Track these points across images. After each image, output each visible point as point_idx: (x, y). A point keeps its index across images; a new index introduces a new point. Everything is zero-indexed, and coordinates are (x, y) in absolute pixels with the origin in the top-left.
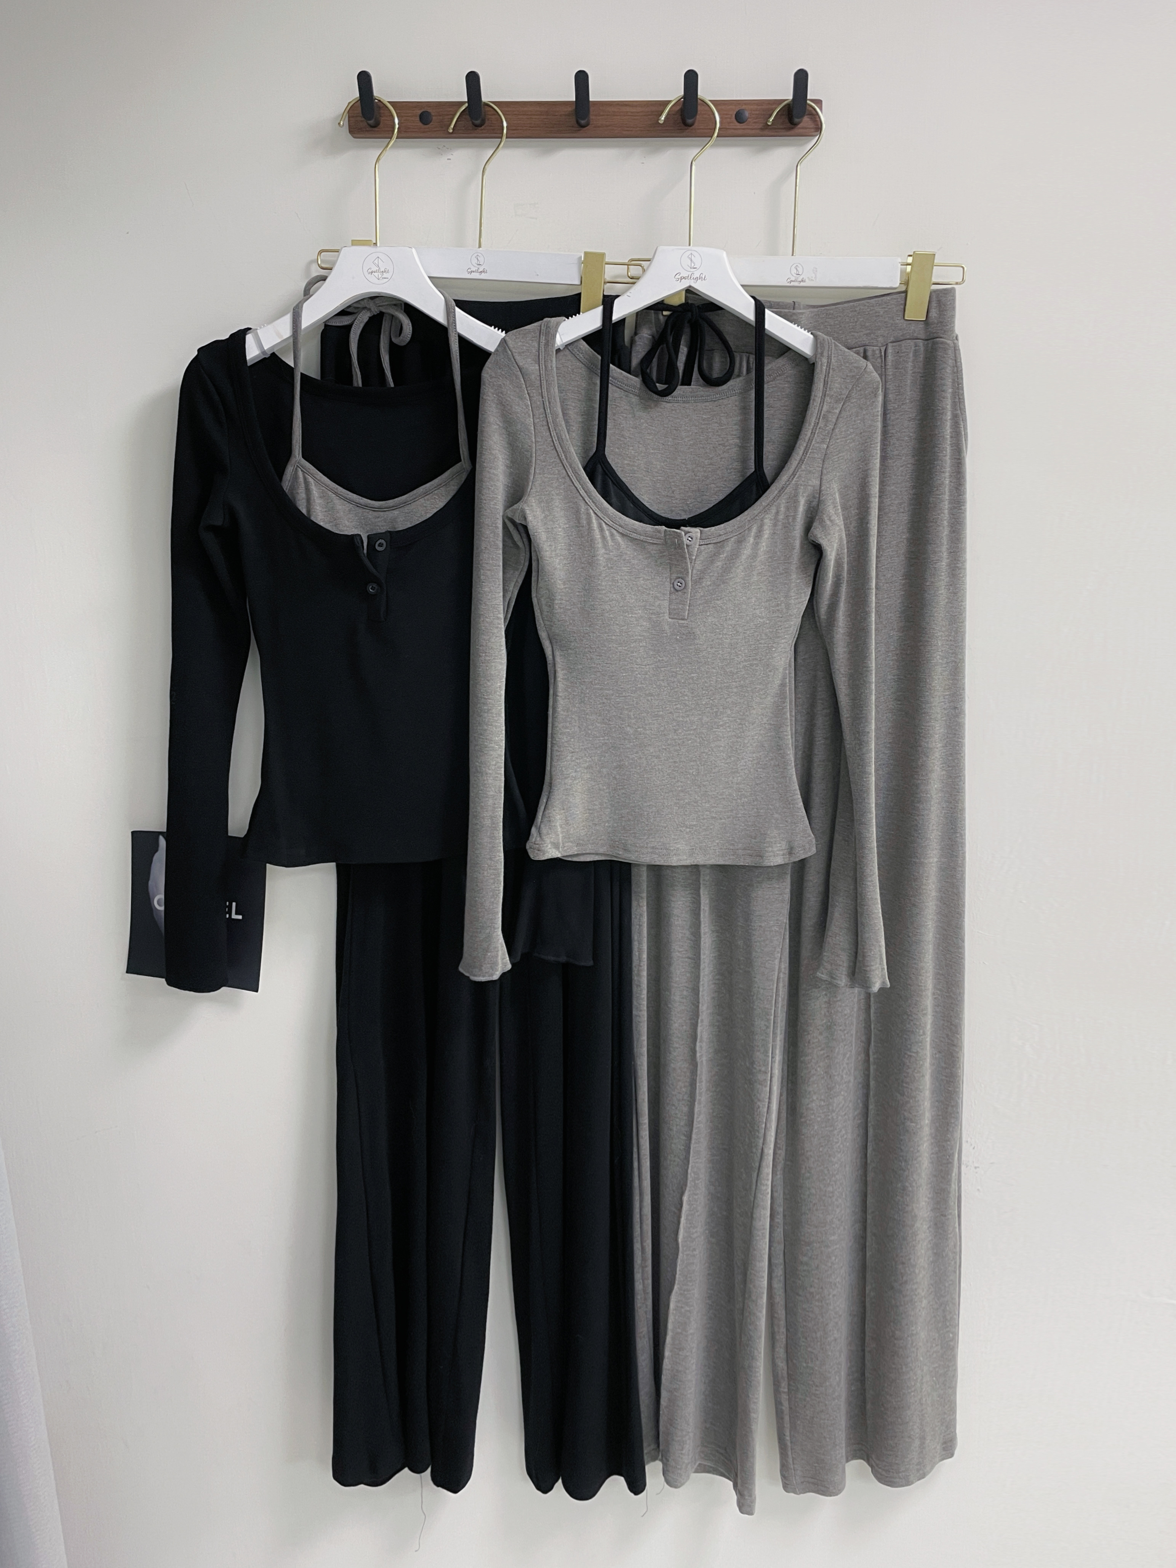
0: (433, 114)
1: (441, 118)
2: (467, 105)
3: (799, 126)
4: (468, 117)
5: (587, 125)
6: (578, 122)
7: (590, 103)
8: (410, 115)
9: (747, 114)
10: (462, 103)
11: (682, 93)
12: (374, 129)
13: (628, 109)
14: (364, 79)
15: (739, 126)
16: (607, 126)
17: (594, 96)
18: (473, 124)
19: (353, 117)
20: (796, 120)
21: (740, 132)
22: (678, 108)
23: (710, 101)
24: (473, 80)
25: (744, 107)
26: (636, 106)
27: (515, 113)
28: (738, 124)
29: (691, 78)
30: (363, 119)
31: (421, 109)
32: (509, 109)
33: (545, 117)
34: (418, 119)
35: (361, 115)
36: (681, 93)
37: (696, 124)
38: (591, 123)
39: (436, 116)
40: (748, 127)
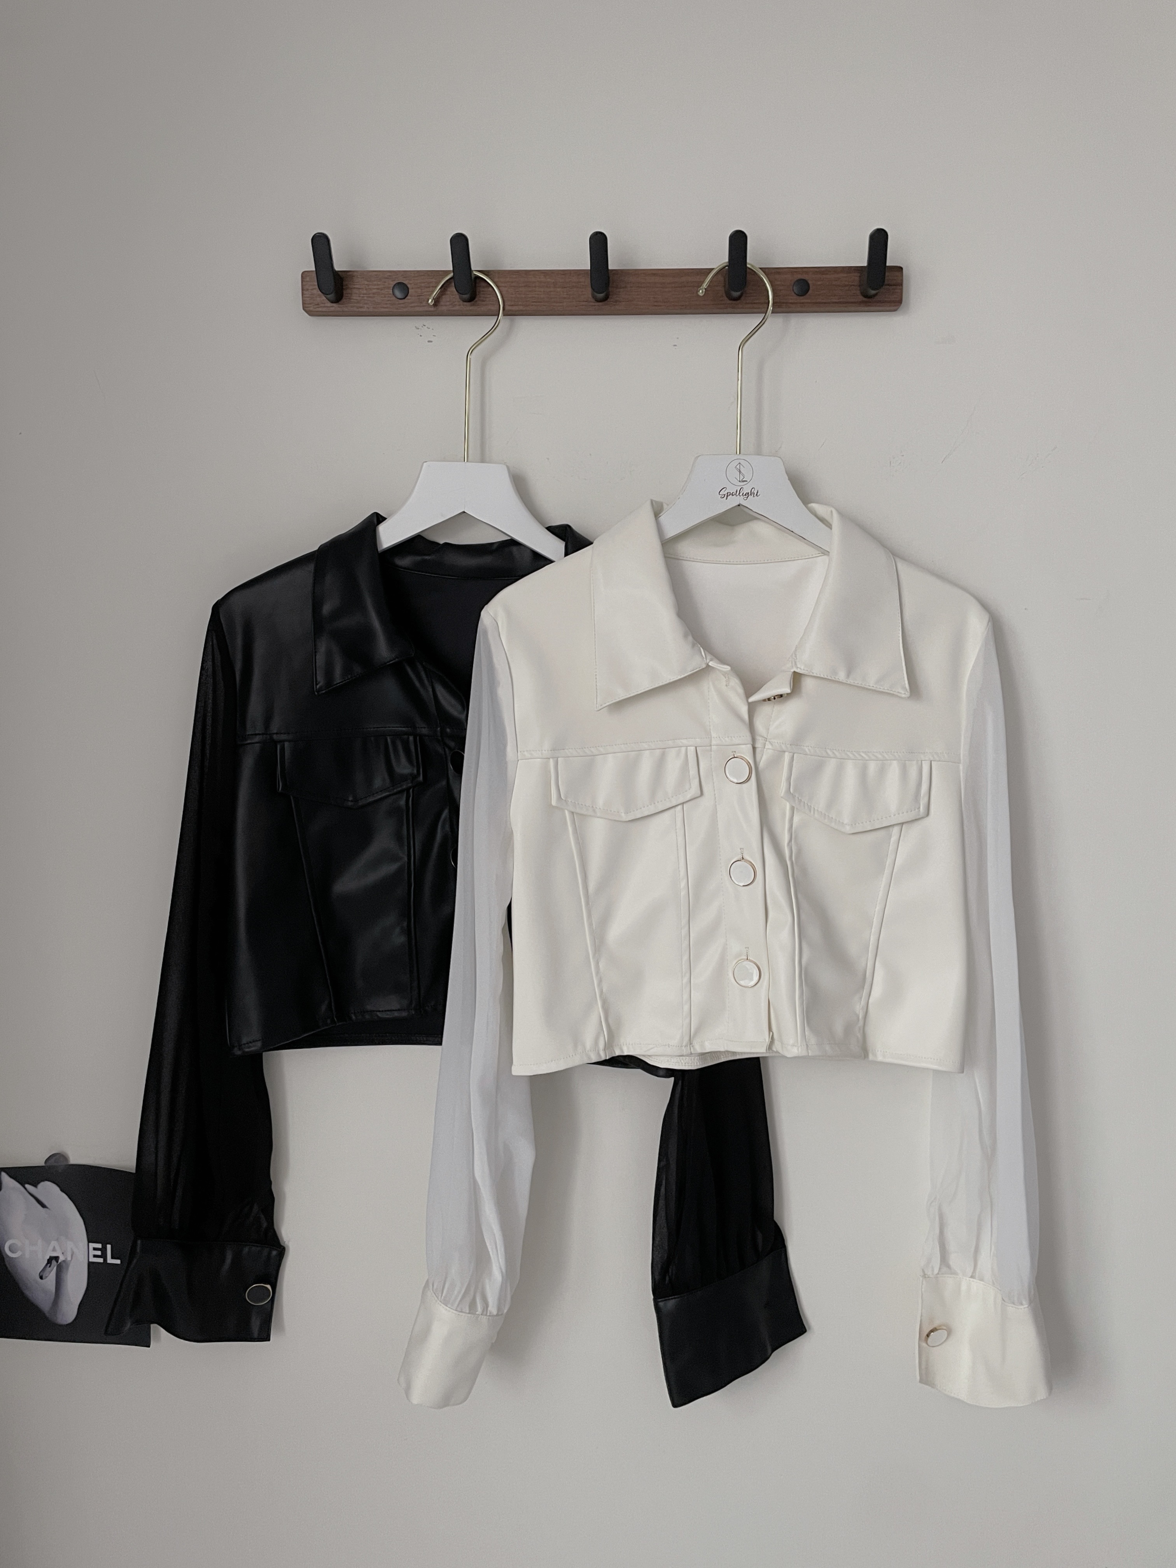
0: (409, 286)
1: (419, 290)
2: (452, 275)
3: (874, 300)
4: (455, 290)
5: (605, 299)
6: (594, 297)
7: (609, 271)
8: (380, 287)
9: (810, 283)
10: (447, 272)
11: (727, 260)
12: (334, 304)
13: (657, 279)
14: (321, 244)
15: (800, 299)
16: (630, 301)
17: (614, 263)
18: (461, 298)
19: (308, 290)
20: (873, 292)
21: (798, 307)
22: (720, 277)
23: (760, 268)
24: (460, 244)
25: (806, 275)
26: (667, 275)
27: (514, 284)
28: (798, 297)
29: (738, 241)
30: (320, 292)
31: (394, 280)
32: (507, 280)
33: (552, 289)
34: (391, 292)
35: (317, 287)
36: (725, 259)
37: (743, 298)
38: (610, 296)
39: (412, 288)
40: (809, 301)
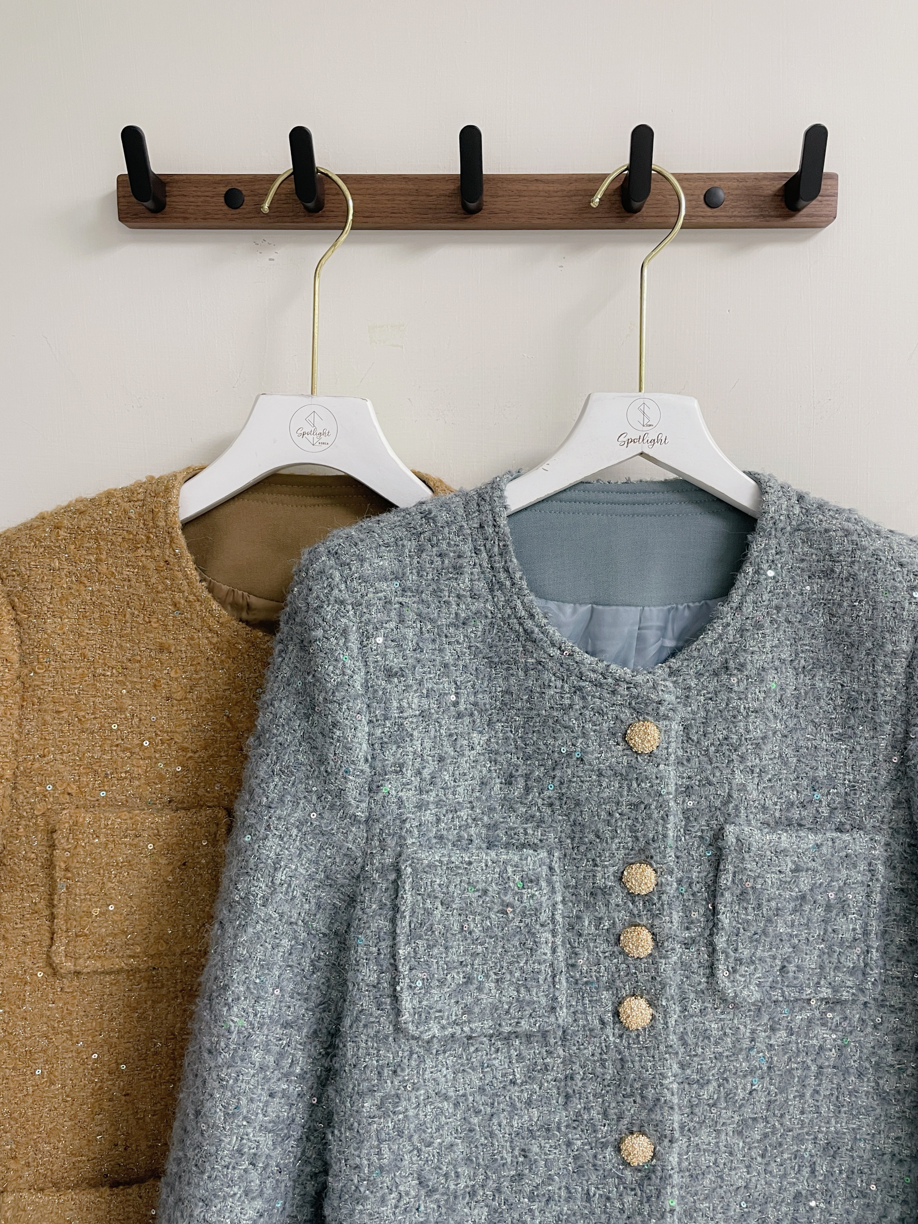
0: (244, 193)
1: (257, 198)
3: (801, 213)
5: (479, 209)
7: (484, 178)
8: (209, 194)
9: (721, 194)
11: (627, 162)
12: (153, 215)
13: (541, 186)
14: (133, 139)
15: (709, 211)
16: (508, 212)
17: (489, 167)
18: (305, 208)
19: (123, 196)
20: (800, 203)
21: (711, 221)
22: (618, 184)
24: (301, 139)
25: (717, 184)
26: (553, 182)
27: (367, 191)
28: (709, 209)
29: (642, 137)
30: (136, 199)
31: (226, 186)
32: (362, 186)
33: (413, 198)
34: (223, 200)
37: (643, 209)
38: (485, 207)
39: (248, 195)
40: (723, 214)
